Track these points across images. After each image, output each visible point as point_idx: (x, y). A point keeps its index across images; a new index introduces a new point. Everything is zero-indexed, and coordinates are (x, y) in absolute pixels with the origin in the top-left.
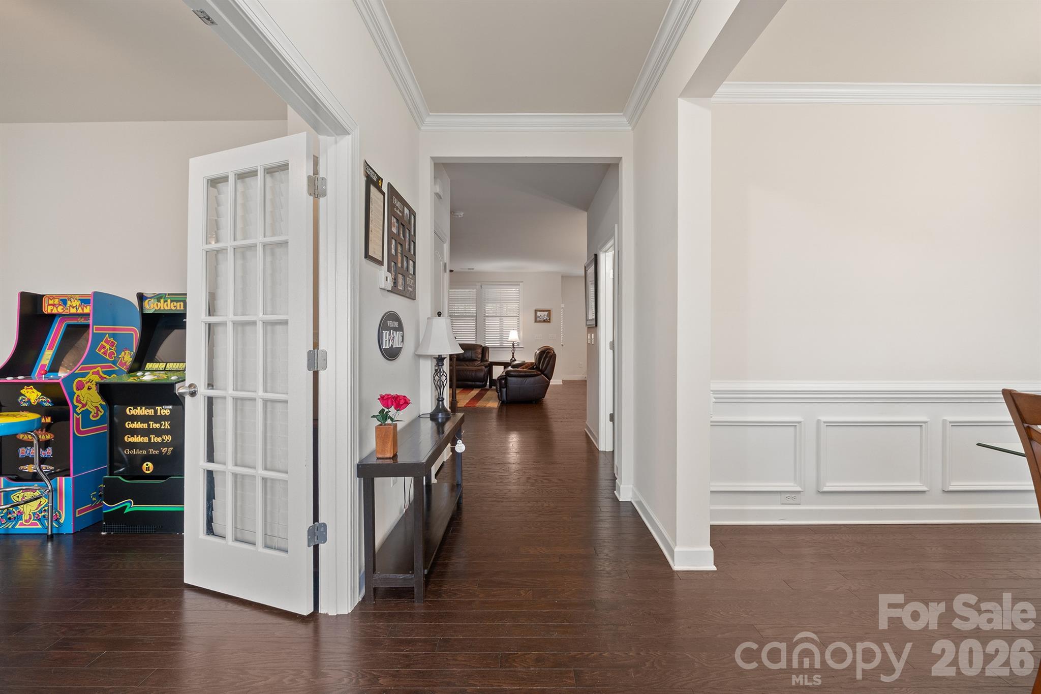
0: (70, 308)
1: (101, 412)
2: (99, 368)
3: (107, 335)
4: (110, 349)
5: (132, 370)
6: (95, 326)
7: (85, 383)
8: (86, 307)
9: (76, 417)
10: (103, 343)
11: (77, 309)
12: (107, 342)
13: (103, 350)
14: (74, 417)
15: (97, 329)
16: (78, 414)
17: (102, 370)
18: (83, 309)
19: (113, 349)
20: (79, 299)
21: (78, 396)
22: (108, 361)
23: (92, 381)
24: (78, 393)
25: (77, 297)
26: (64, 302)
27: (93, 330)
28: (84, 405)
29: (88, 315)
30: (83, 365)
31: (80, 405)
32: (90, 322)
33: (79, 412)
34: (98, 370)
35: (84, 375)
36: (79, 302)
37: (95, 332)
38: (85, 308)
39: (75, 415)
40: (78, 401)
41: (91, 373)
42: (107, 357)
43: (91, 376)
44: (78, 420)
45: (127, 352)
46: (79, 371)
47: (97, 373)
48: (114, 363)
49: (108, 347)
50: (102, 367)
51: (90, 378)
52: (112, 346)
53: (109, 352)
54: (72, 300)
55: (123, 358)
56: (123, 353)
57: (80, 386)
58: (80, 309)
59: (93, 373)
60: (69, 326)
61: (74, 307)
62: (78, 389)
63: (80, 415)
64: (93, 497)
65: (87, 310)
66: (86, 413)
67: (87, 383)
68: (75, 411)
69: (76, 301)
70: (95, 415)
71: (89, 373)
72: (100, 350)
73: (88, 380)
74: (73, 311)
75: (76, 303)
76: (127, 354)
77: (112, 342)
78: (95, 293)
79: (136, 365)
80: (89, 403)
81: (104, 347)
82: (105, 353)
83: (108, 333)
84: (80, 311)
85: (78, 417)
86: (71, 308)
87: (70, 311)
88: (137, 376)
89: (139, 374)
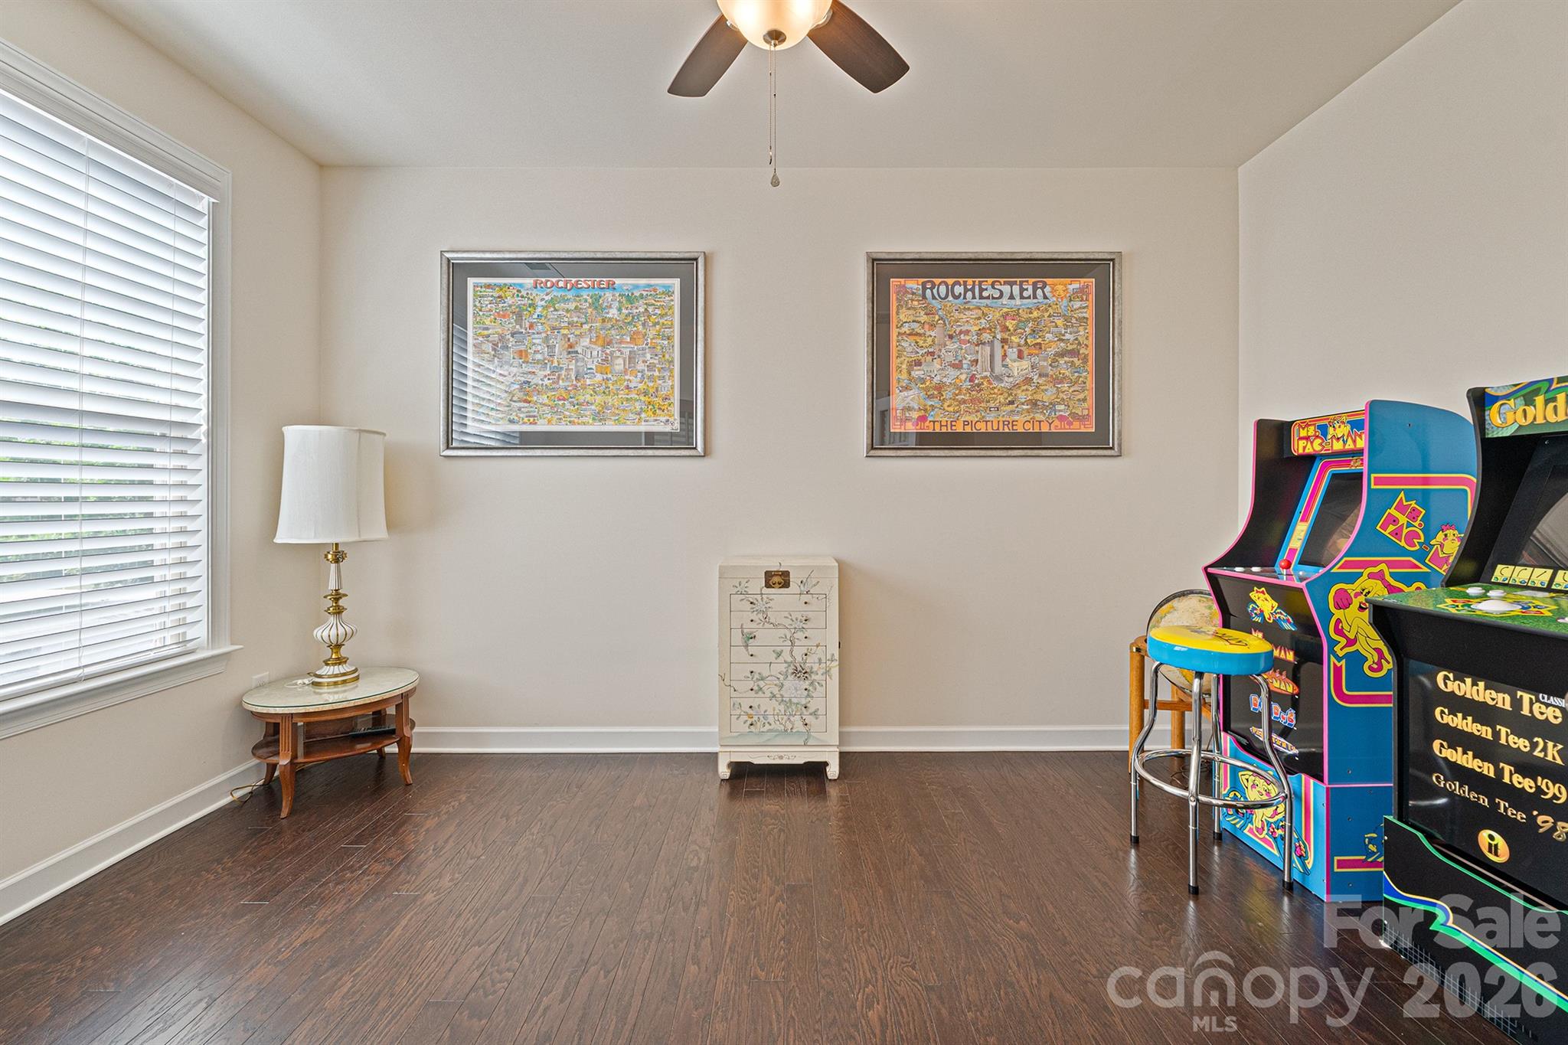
0: (1332, 441)
1: (1389, 663)
2: (1383, 566)
3: (1402, 495)
4: (1409, 525)
5: (1454, 580)
6: (1373, 476)
7: (1352, 595)
8: (1360, 436)
9: (1334, 664)
10: (1393, 511)
11: (1345, 442)
12: (1401, 508)
13: (1391, 528)
14: (1330, 662)
15: (1378, 481)
16: (1339, 659)
17: (1391, 570)
18: (1354, 442)
19: (1416, 524)
20: (1348, 422)
21: (1338, 621)
22: (1404, 552)
23: (1369, 592)
24: (1338, 614)
25: (1344, 418)
26: (1324, 430)
27: (1369, 483)
28: (1351, 642)
29: (1360, 452)
30: (1348, 557)
31: (1343, 641)
32: (1365, 469)
33: (1341, 654)
34: (1381, 571)
35: (1352, 579)
36: (1349, 427)
37: (1373, 487)
38: (1357, 438)
39: (1333, 659)
40: (1339, 631)
41: (1365, 576)
42: (1403, 543)
43: (1364, 582)
44: (1338, 670)
45: (1450, 532)
46: (1340, 568)
47: (1380, 576)
48: (1421, 556)
49: (1403, 519)
50: (1390, 564)
51: (1363, 586)
52: (1414, 519)
53: (1405, 531)
54: (1337, 425)
55: (1442, 546)
56: (1440, 536)
57: (1343, 602)
58: (1350, 441)
59: (1371, 576)
60: (1335, 476)
61: (1340, 439)
62: (1338, 607)
63: (1343, 662)
64: (1369, 843)
65: (1361, 443)
66: (1355, 660)
67: (1356, 595)
68: (1332, 652)
69: (1342, 426)
70: (1375, 666)
71: (1361, 574)
72: (1384, 527)
73: (1359, 590)
74: (1338, 446)
75: (1343, 430)
76: (1450, 537)
77: (1414, 509)
78: (1373, 405)
79: (1469, 568)
80: (1361, 638)
81: (1395, 521)
82: (1397, 533)
83: (1403, 490)
84: (1350, 445)
85: (1339, 665)
86: (1334, 440)
87: (1332, 447)
88: (1467, 596)
89: (1473, 590)
